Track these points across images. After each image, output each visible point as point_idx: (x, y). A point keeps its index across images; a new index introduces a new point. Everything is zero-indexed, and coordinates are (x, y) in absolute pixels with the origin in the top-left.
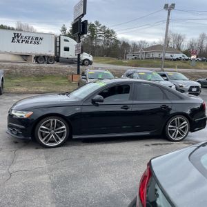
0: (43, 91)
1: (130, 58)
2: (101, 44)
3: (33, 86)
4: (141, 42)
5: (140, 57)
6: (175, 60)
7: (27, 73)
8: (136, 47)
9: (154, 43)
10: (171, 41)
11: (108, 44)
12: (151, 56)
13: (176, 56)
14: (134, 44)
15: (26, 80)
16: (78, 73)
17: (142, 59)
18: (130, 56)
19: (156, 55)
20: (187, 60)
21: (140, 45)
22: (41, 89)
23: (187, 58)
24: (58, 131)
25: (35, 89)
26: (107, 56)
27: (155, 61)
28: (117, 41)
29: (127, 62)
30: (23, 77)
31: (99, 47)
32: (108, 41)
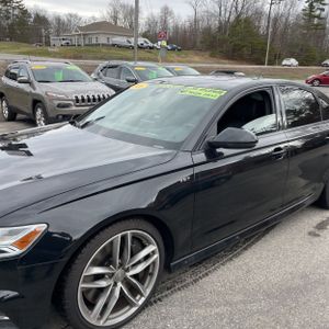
1: (58, 43)
4: (71, 15)
5: (75, 42)
9: (93, 18)
10: (121, 16)
11: (7, 18)
12: (94, 42)
14: (58, 20)
17: (79, 45)
19: (103, 40)
20: (151, 48)
21: (69, 21)
23: (150, 44)
27: (104, 50)
32: (7, 11)
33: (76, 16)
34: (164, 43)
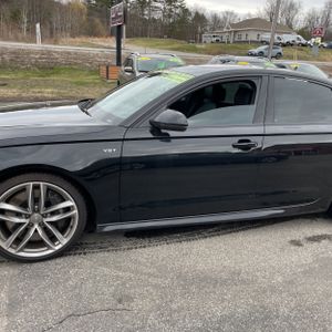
0: (50, 96)
1: (209, 40)
2: (158, 15)
3: (32, 87)
4: (227, 13)
5: (225, 39)
6: (284, 45)
7: (22, 63)
8: (217, 23)
9: (249, 15)
11: (170, 16)
13: (286, 38)
14: (215, 18)
15: (20, 75)
16: (119, 64)
17: (229, 42)
18: (208, 38)
19: (253, 37)
20: (303, 45)
21: (225, 18)
22: (48, 92)
23: (304, 41)
24: (53, 214)
25: (34, 92)
26: (169, 37)
28: (186, 11)
29: (203, 46)
30: (15, 69)
31: (154, 20)
32: (170, 10)
33: (232, 13)
34: (319, 40)
